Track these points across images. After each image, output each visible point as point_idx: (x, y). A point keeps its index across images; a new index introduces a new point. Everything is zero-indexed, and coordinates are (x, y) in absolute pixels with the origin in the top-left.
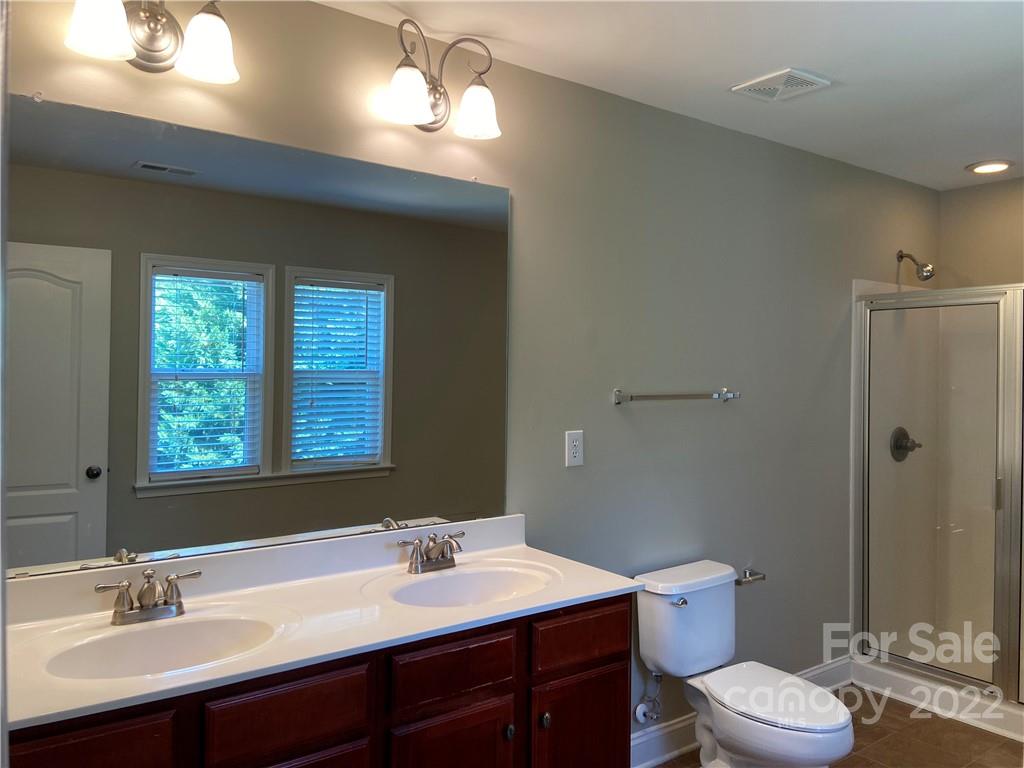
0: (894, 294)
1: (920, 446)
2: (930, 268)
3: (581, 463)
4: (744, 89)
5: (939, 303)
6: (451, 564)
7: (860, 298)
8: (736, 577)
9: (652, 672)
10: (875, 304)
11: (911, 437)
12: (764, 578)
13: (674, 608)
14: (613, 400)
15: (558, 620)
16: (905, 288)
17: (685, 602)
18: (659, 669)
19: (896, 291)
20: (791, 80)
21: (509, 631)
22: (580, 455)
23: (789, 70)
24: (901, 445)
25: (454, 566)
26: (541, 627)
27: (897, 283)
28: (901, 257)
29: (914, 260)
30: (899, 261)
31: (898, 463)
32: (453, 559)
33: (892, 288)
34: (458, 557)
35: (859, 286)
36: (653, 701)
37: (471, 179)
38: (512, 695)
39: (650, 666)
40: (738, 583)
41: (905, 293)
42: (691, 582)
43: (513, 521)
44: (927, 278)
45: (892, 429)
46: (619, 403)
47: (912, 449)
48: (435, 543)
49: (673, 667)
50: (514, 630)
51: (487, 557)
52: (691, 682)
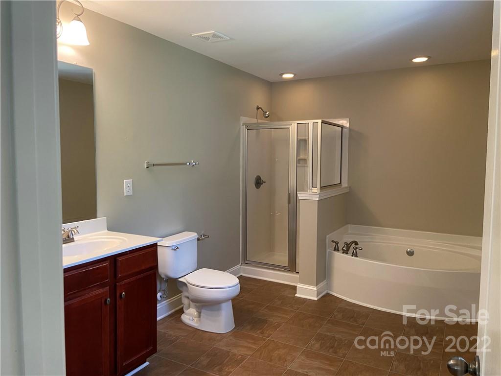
0: (255, 123)
1: (265, 182)
2: (268, 113)
3: (132, 194)
4: (197, 36)
5: (272, 127)
6: (72, 240)
7: (243, 124)
8: (198, 237)
9: (163, 279)
10: (249, 127)
11: (262, 179)
12: (208, 237)
13: (173, 251)
14: (145, 166)
15: (127, 255)
16: (260, 121)
17: (178, 248)
18: (167, 276)
19: (256, 122)
20: (214, 36)
21: (107, 262)
22: (131, 190)
23: (213, 32)
24: (259, 182)
25: (74, 241)
26: (120, 259)
27: (257, 118)
28: (258, 108)
29: (262, 110)
30: (257, 110)
31: (257, 190)
32: (73, 238)
33: (254, 121)
34: (75, 238)
35: (243, 120)
36: (164, 291)
37: (74, 63)
38: (108, 287)
39: (163, 276)
40: (198, 239)
41: (259, 123)
42: (179, 240)
43: (101, 220)
44: (267, 117)
45: (255, 176)
46: (148, 167)
47: (262, 184)
48: (64, 231)
49: (172, 275)
50: (109, 261)
51: (91, 236)
52: (179, 280)
